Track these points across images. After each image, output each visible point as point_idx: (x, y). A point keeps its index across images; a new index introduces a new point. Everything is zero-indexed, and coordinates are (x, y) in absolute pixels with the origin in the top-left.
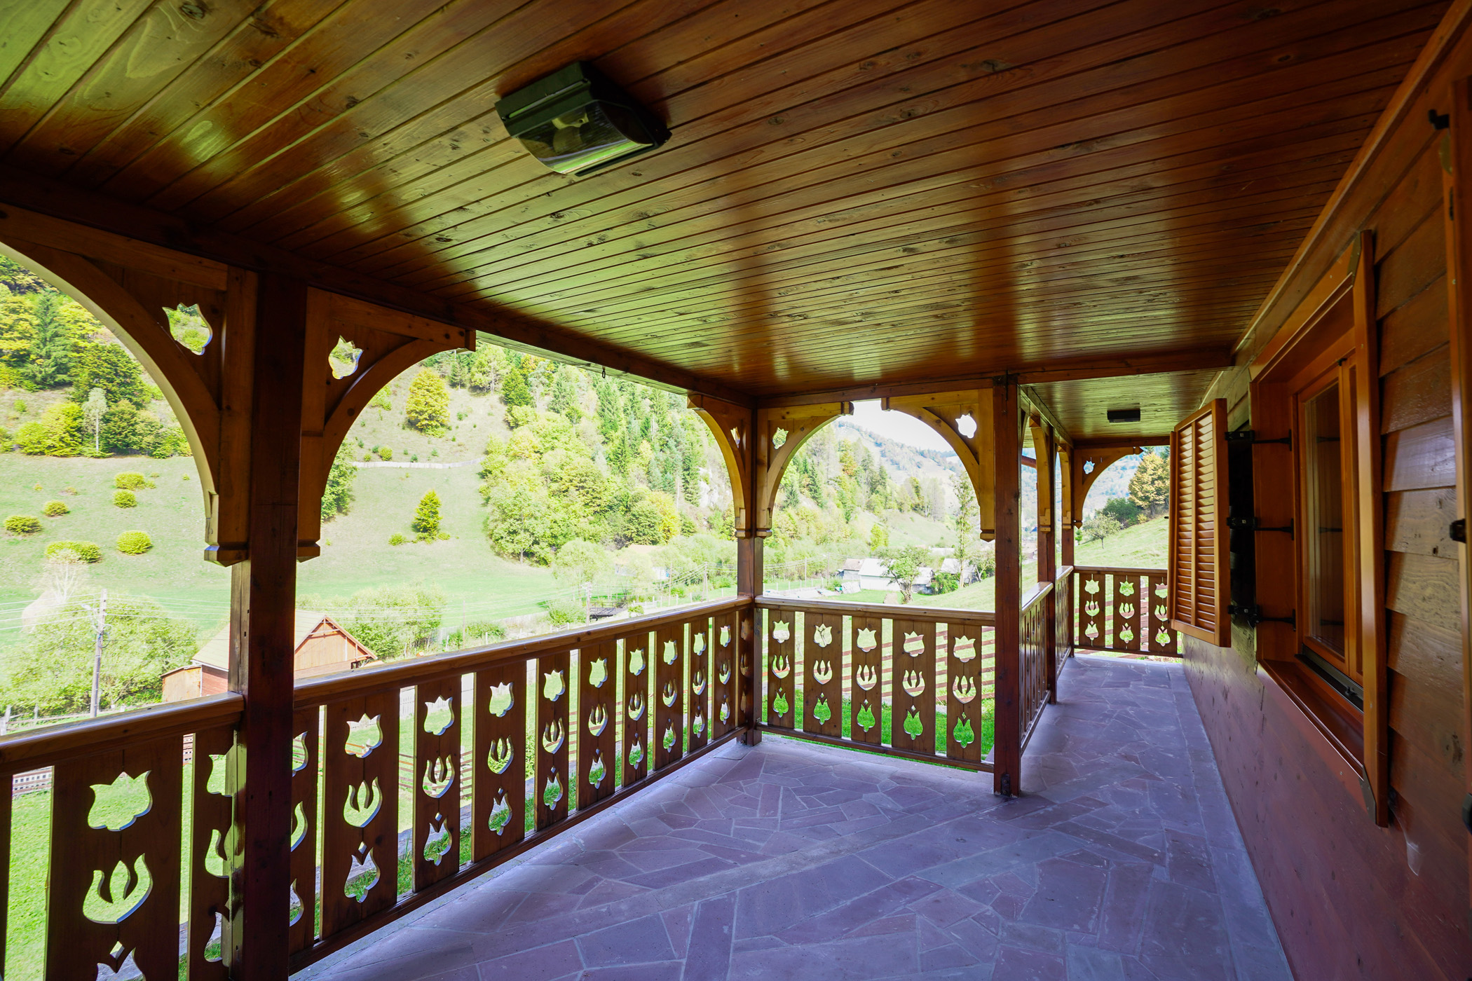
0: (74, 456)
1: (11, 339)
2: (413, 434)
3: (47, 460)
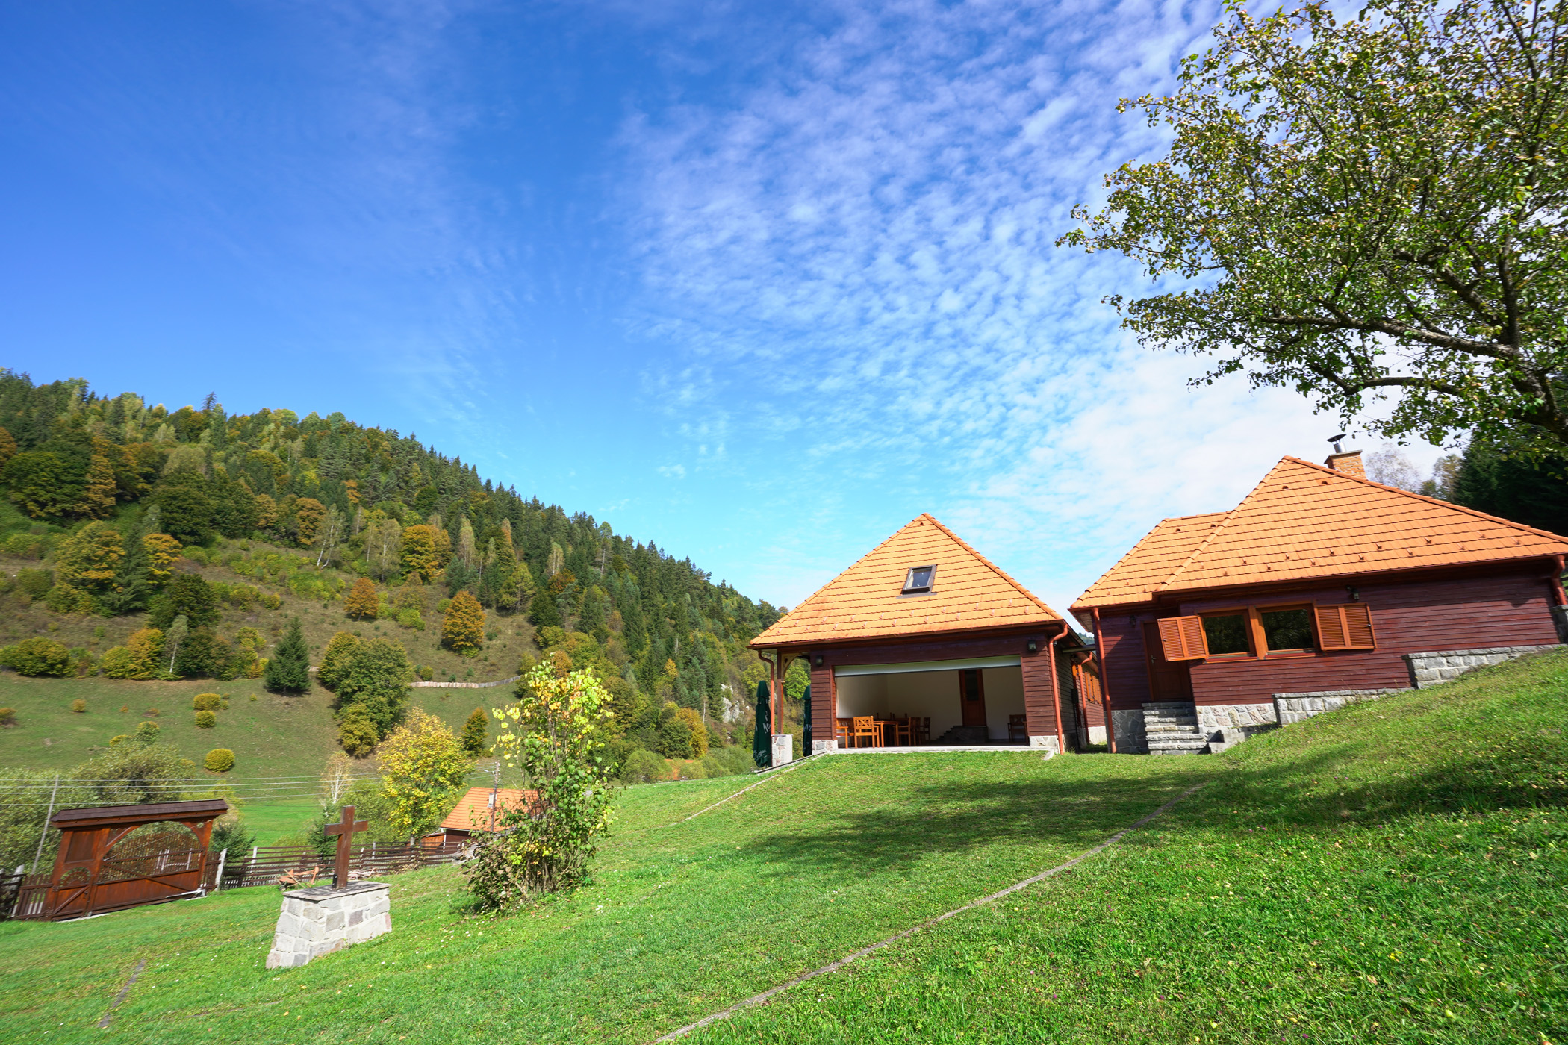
0: (150, 679)
1: (99, 569)
2: (448, 656)
3: (127, 683)
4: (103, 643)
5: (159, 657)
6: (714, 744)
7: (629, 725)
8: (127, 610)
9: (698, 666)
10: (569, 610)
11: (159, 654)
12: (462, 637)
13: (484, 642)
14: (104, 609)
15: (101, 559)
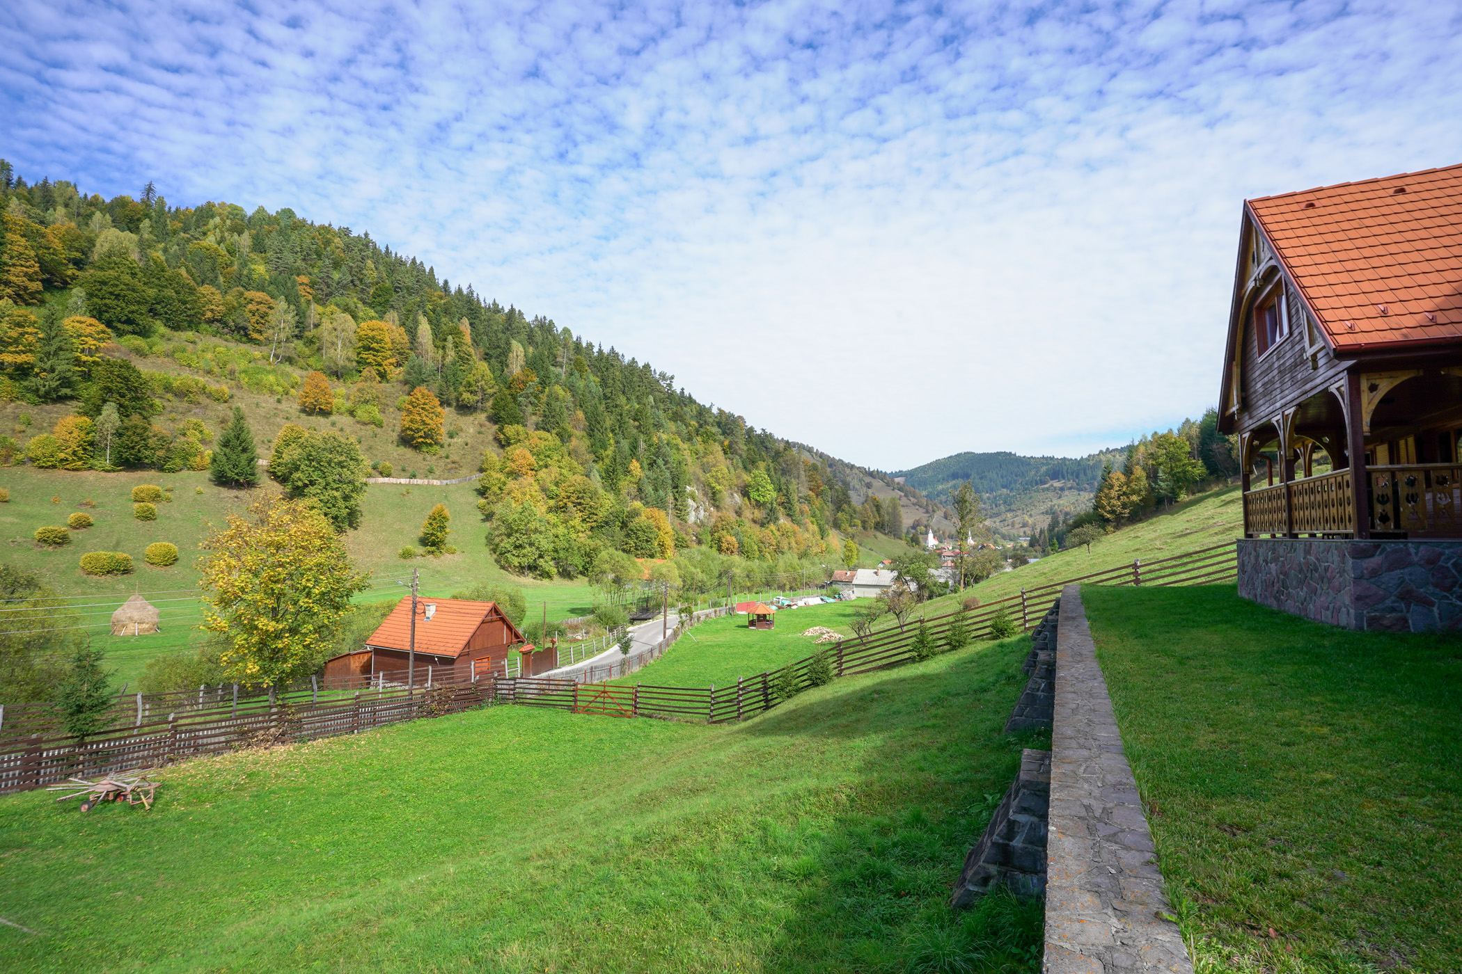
0: (85, 469)
1: (16, 352)
2: (408, 453)
3: (60, 473)
4: (30, 431)
5: (91, 448)
6: (680, 544)
7: (594, 524)
8: (53, 397)
9: (664, 467)
10: (530, 409)
11: (91, 444)
12: (422, 434)
13: (444, 439)
14: (28, 395)
15: (16, 341)
